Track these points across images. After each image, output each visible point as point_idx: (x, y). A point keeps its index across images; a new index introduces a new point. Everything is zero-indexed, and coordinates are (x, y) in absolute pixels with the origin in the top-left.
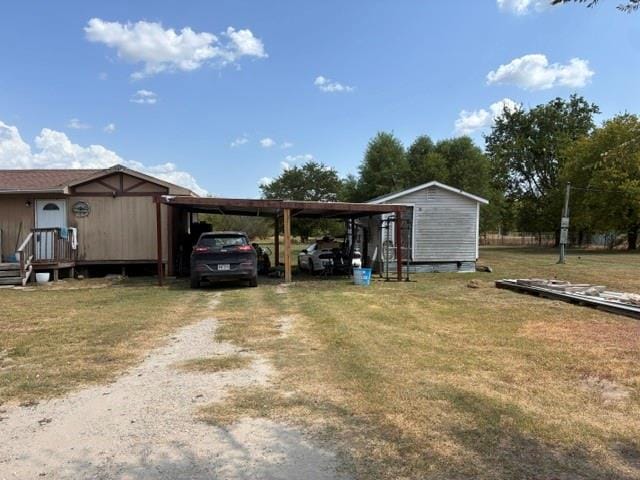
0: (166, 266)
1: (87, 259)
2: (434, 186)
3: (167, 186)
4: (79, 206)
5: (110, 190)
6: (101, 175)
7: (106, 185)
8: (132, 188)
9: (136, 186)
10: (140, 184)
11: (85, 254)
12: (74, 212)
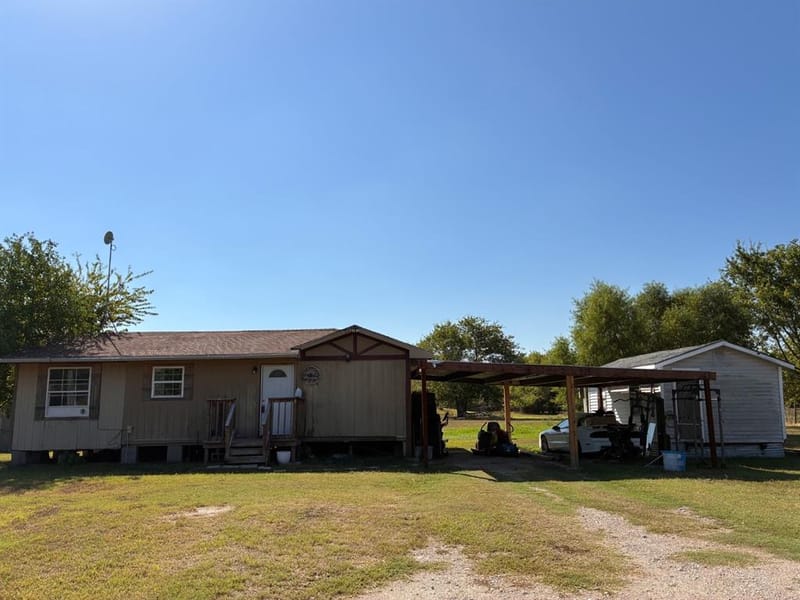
0: (404, 444)
1: (316, 434)
2: (724, 347)
3: (408, 348)
4: (308, 373)
5: (344, 354)
6: (336, 336)
7: (339, 348)
8: (367, 350)
9: (372, 348)
10: (377, 345)
11: (313, 430)
12: (303, 379)
